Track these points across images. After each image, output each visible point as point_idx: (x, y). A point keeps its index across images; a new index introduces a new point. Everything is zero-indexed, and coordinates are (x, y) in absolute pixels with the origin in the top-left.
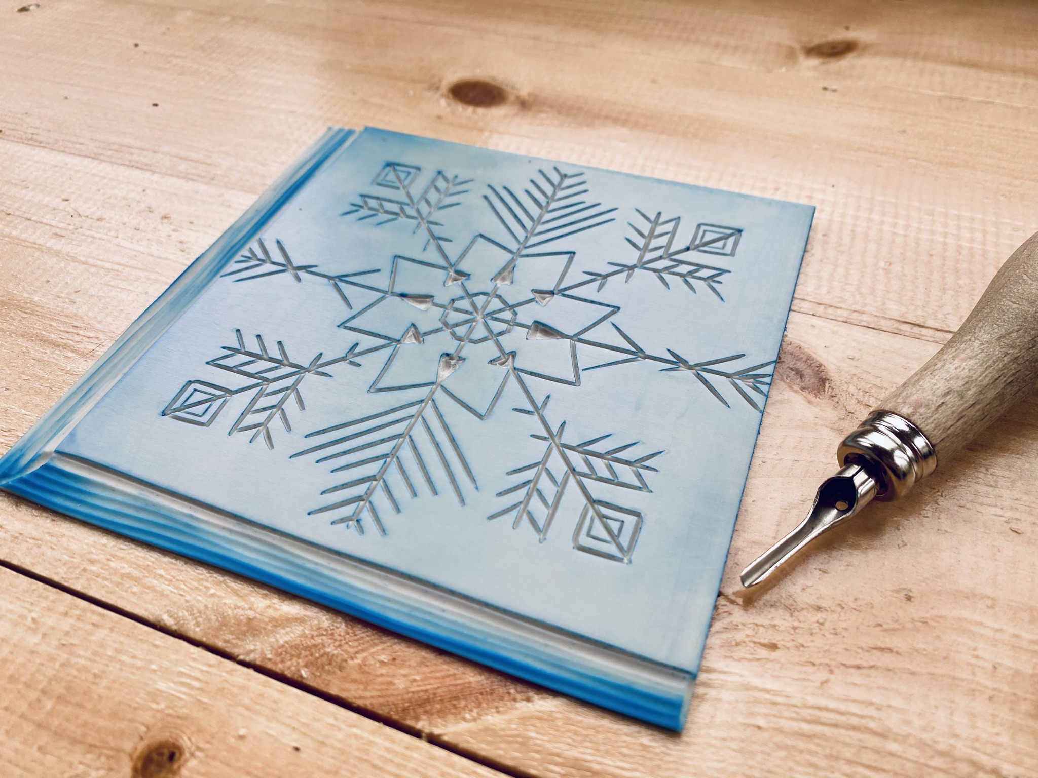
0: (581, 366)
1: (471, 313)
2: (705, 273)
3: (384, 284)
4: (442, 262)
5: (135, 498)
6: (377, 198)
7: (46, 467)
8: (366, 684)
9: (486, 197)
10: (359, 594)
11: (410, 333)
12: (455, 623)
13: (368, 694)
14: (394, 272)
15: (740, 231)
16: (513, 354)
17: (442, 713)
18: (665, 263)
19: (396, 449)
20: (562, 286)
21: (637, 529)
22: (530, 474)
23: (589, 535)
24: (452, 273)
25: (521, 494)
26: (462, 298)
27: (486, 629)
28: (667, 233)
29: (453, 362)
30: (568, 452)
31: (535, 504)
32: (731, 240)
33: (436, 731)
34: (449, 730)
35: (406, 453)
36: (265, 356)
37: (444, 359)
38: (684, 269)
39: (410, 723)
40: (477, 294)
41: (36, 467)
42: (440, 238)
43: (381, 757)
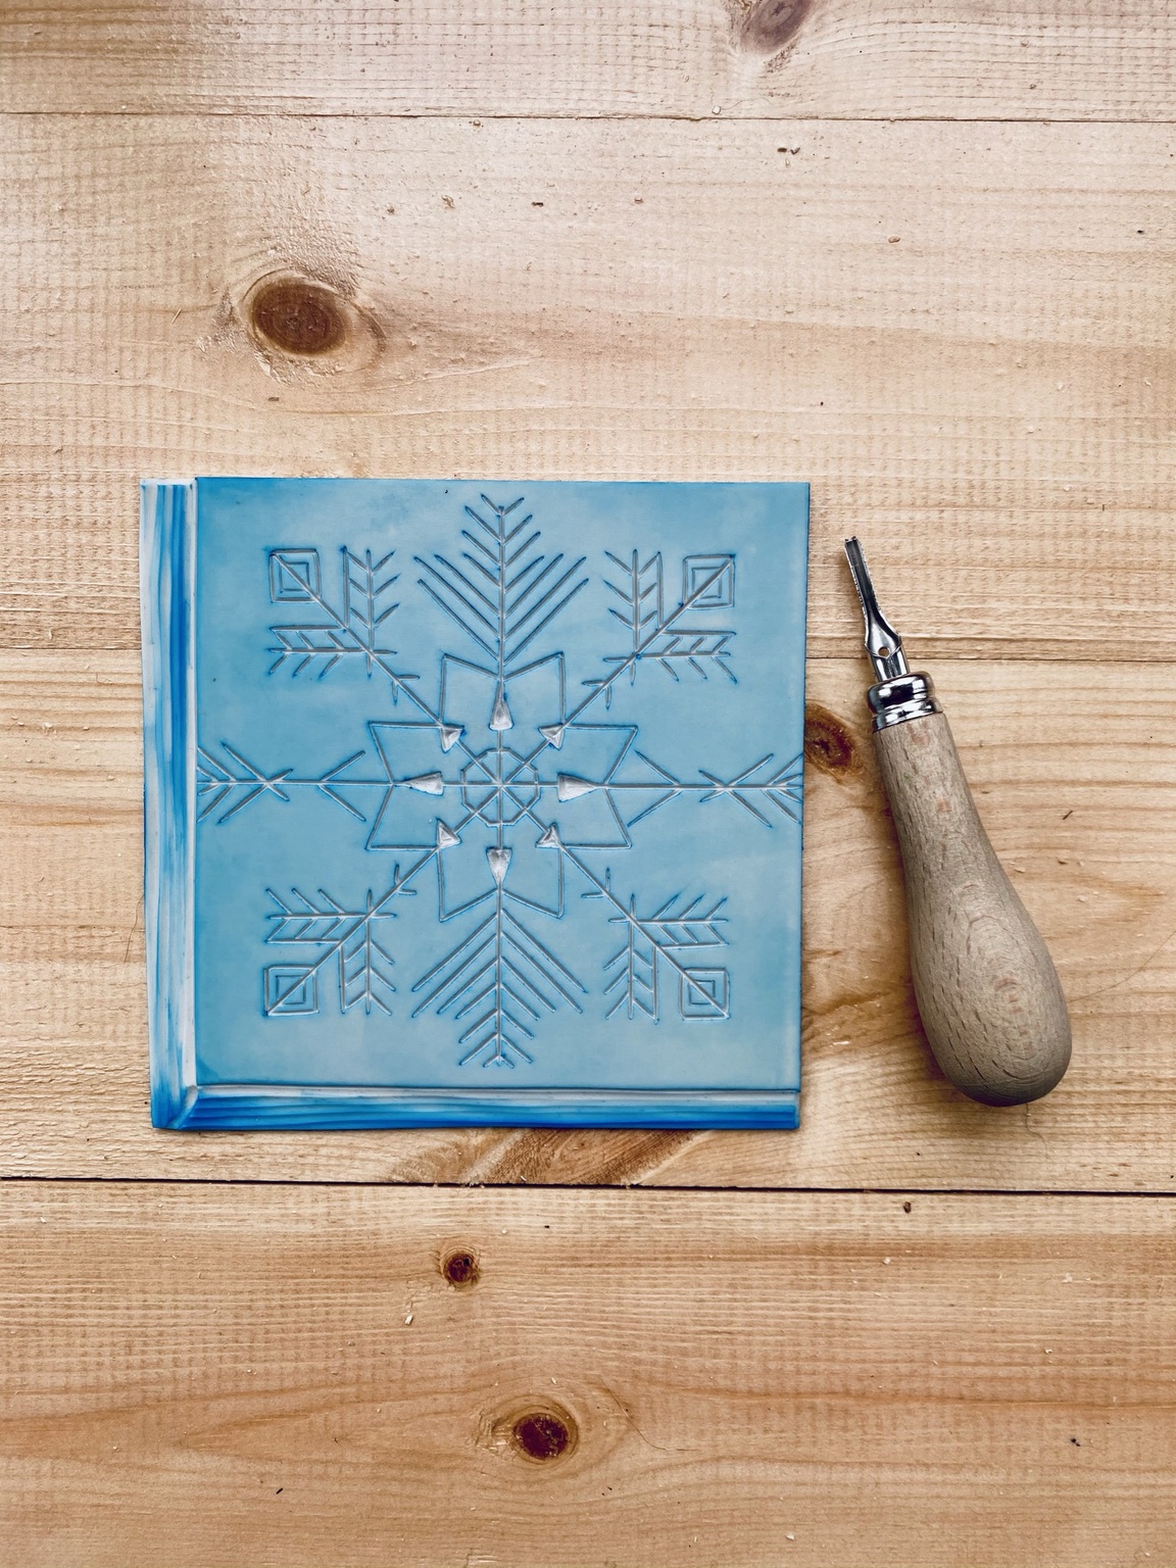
0: (626, 822)
1: (489, 782)
2: (710, 642)
3: (379, 771)
4: (426, 716)
5: (302, 1099)
6: (293, 627)
7: (200, 1101)
8: (572, 1169)
9: (421, 581)
10: (533, 1111)
11: (441, 830)
12: (617, 1107)
13: (577, 1175)
14: (380, 747)
15: (732, 556)
16: (555, 825)
17: (634, 1170)
18: (663, 639)
19: (498, 976)
20: (568, 712)
21: (727, 983)
22: (622, 960)
23: (691, 1002)
24: (441, 727)
25: (622, 983)
26: (470, 764)
27: (640, 1104)
28: (653, 586)
29: (499, 852)
30: (646, 924)
31: (638, 986)
32: (724, 575)
33: (635, 1183)
34: (645, 1176)
35: (510, 977)
36: (316, 912)
37: (490, 853)
38: (687, 641)
39: (615, 1183)
40: (484, 753)
41: (192, 1101)
42: (402, 676)
43: (605, 1212)
